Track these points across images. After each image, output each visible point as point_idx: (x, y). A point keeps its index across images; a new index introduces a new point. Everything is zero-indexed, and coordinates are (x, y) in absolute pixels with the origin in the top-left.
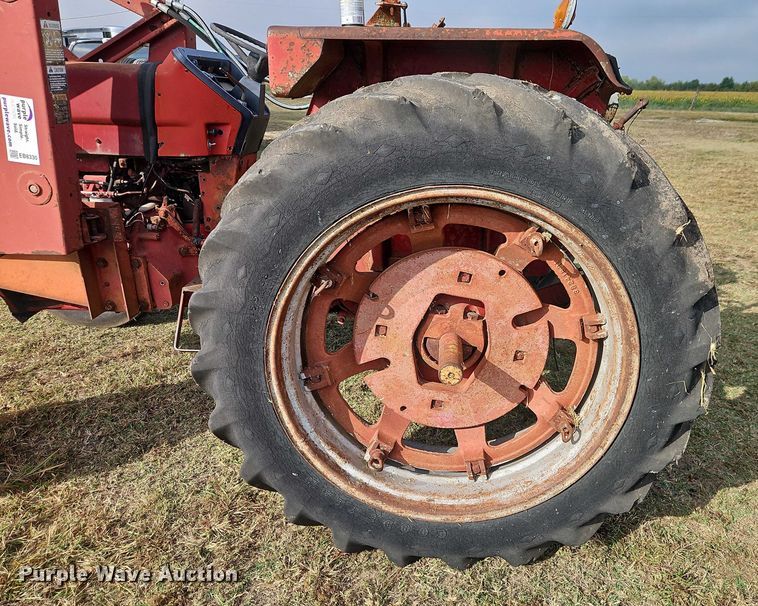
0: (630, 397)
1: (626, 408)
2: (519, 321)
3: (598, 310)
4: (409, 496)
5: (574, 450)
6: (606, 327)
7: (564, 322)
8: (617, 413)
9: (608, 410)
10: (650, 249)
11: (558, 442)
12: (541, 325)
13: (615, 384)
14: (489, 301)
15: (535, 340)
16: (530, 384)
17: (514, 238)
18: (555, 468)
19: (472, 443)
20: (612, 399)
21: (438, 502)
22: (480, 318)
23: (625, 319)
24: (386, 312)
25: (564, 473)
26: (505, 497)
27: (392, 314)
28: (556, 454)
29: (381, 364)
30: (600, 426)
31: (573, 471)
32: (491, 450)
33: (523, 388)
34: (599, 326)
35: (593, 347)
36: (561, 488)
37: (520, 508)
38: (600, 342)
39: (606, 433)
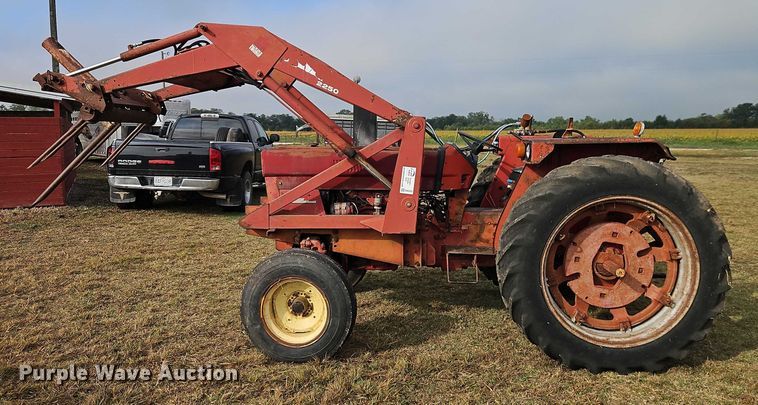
0: (697, 282)
1: (696, 287)
2: (640, 254)
3: (676, 247)
4: (597, 337)
5: (674, 311)
6: (681, 254)
7: (661, 253)
8: (692, 289)
9: (687, 289)
10: (698, 218)
11: (666, 308)
12: (650, 256)
13: (690, 278)
14: (626, 244)
15: (648, 263)
16: (646, 284)
17: (638, 216)
18: (666, 320)
19: (621, 315)
20: (689, 284)
21: (611, 340)
22: (620, 254)
23: (691, 247)
24: (579, 249)
25: (671, 322)
26: (644, 336)
27: (582, 251)
28: (665, 314)
29: (576, 276)
30: (684, 297)
31: (675, 319)
32: (631, 317)
33: (643, 286)
34: (678, 253)
35: (675, 263)
36: (670, 328)
37: (652, 340)
38: (678, 261)
39: (689, 300)
